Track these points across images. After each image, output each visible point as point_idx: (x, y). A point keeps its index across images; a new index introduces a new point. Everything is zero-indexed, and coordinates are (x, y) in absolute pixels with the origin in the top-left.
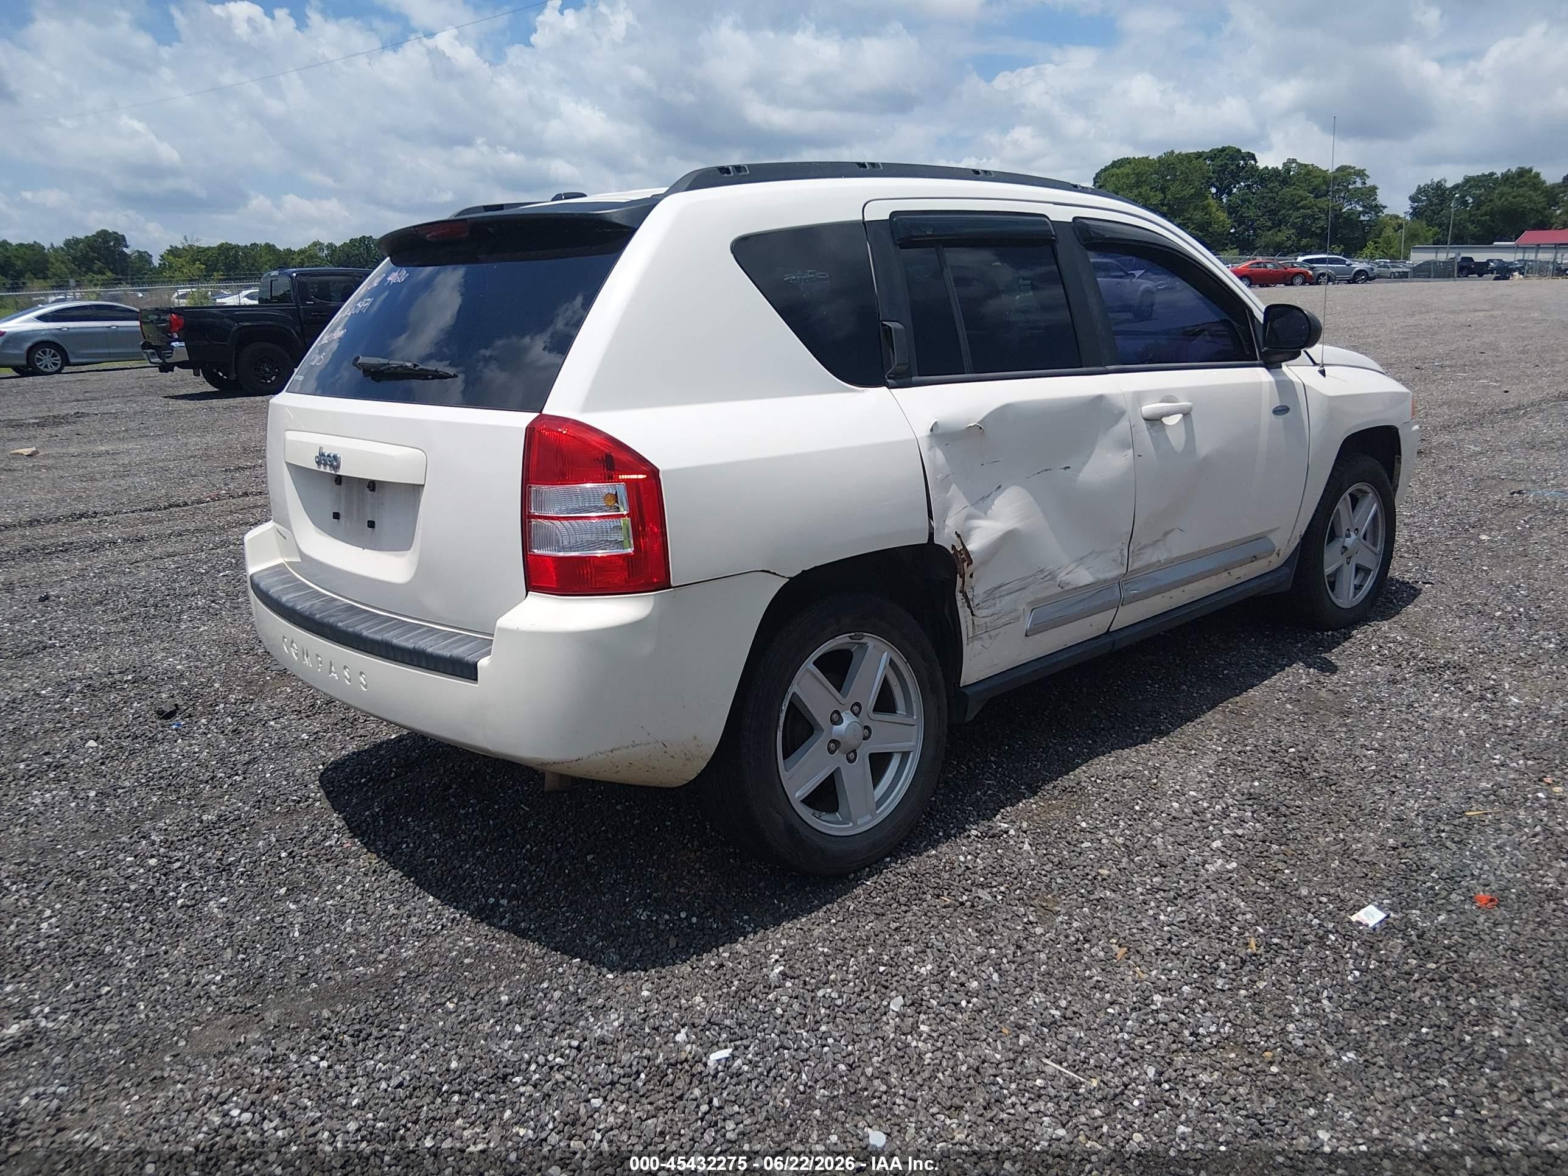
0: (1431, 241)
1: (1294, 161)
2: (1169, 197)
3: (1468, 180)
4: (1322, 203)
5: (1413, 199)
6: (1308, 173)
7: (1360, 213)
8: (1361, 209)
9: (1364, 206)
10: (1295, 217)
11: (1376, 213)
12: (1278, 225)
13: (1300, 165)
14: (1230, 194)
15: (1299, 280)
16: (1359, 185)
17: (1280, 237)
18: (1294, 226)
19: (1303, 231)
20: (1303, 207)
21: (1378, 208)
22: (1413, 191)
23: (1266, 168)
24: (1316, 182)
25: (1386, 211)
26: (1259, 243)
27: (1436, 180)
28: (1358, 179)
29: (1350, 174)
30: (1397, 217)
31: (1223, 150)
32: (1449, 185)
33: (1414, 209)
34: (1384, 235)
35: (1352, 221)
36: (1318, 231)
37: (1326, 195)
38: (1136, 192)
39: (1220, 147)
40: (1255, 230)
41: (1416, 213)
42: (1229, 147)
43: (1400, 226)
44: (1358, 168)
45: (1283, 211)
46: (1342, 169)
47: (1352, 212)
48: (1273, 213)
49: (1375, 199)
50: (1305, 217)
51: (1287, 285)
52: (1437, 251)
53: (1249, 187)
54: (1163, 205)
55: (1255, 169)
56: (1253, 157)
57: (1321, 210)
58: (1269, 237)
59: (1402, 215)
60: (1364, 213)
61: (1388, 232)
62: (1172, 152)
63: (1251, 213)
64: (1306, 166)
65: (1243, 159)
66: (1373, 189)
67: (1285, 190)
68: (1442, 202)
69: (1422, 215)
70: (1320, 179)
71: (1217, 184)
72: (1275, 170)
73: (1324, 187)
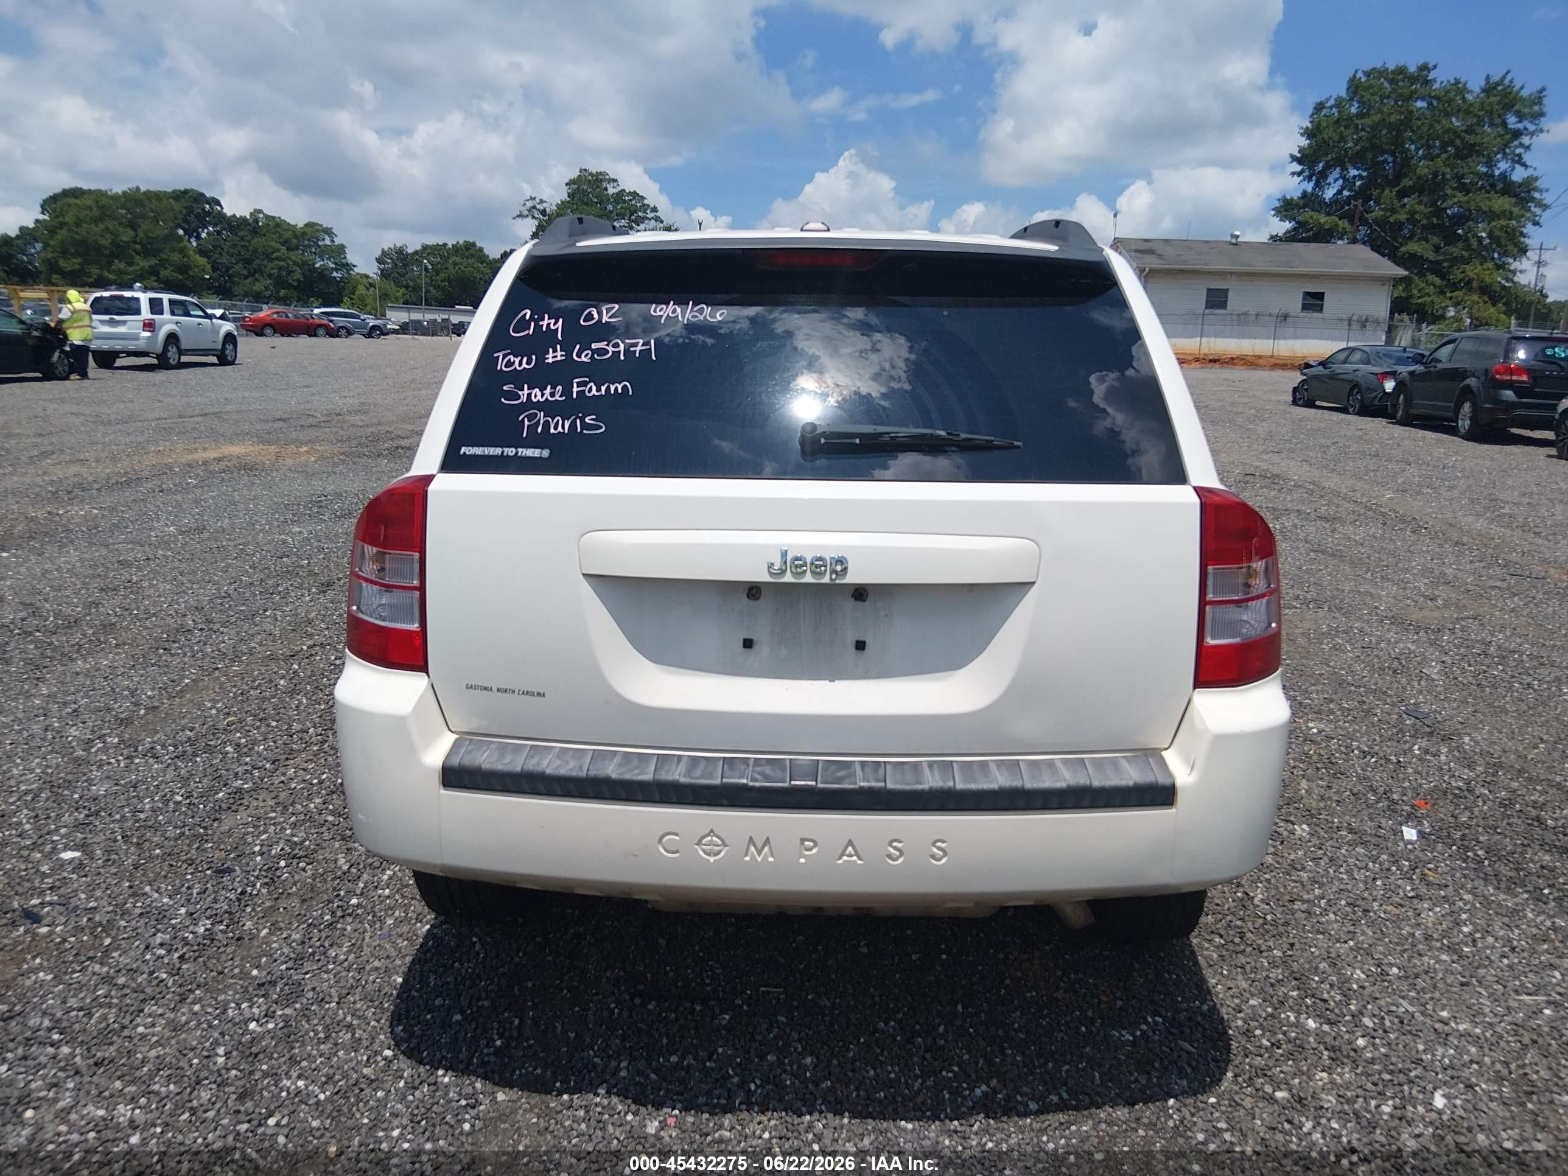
0: (402, 301)
1: (260, 211)
2: (141, 235)
3: (425, 248)
4: (296, 256)
5: (379, 261)
6: (276, 225)
7: (333, 269)
8: (333, 266)
9: (336, 264)
10: (271, 267)
11: (348, 271)
12: (253, 274)
13: (267, 217)
14: (198, 238)
15: (321, 331)
16: (328, 242)
17: (258, 287)
18: (270, 276)
19: (280, 282)
20: (277, 259)
21: (348, 267)
22: (378, 253)
23: (234, 216)
24: (287, 235)
25: (357, 270)
26: (237, 290)
27: (398, 245)
28: (326, 237)
29: (318, 231)
30: (367, 277)
31: (186, 192)
32: (410, 250)
33: (382, 271)
34: (357, 293)
35: (323, 276)
36: (295, 283)
37: (297, 249)
38: (102, 226)
39: (182, 189)
40: (230, 276)
41: (384, 274)
42: (192, 190)
43: (371, 285)
44: (325, 226)
45: (257, 261)
46: (309, 225)
47: (324, 269)
48: (247, 262)
49: (345, 258)
50: (280, 268)
51: (310, 336)
52: (409, 310)
53: (219, 233)
54: (135, 242)
55: (221, 216)
56: (218, 203)
57: (295, 263)
58: (245, 285)
59: (371, 275)
60: (336, 270)
61: (361, 290)
62: (138, 189)
63: (225, 260)
64: (273, 218)
65: (208, 202)
66: (342, 248)
67: (256, 240)
68: (405, 265)
69: (389, 275)
70: (290, 233)
71: (184, 225)
72: (243, 219)
73: (295, 241)
